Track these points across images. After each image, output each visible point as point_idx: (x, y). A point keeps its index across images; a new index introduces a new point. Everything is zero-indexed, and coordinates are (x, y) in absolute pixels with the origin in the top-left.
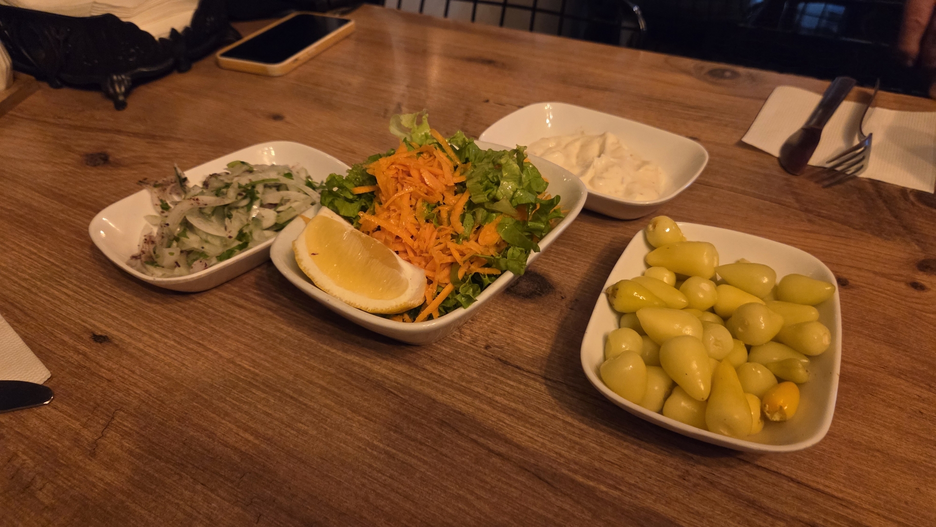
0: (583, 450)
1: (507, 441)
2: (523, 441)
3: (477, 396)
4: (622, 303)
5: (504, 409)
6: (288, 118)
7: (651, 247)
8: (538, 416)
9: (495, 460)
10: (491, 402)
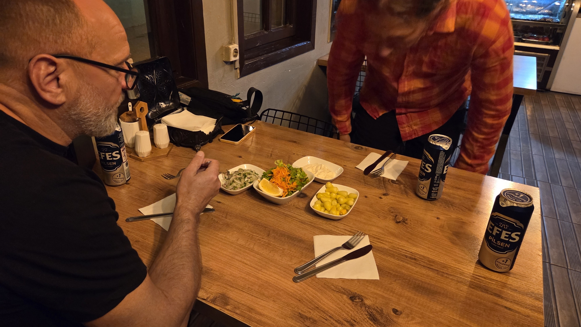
0: (310, 220)
1: (297, 219)
2: (300, 218)
3: (292, 212)
4: (319, 197)
5: (297, 214)
6: (243, 157)
7: (327, 188)
8: (303, 215)
9: (295, 221)
10: (294, 213)
